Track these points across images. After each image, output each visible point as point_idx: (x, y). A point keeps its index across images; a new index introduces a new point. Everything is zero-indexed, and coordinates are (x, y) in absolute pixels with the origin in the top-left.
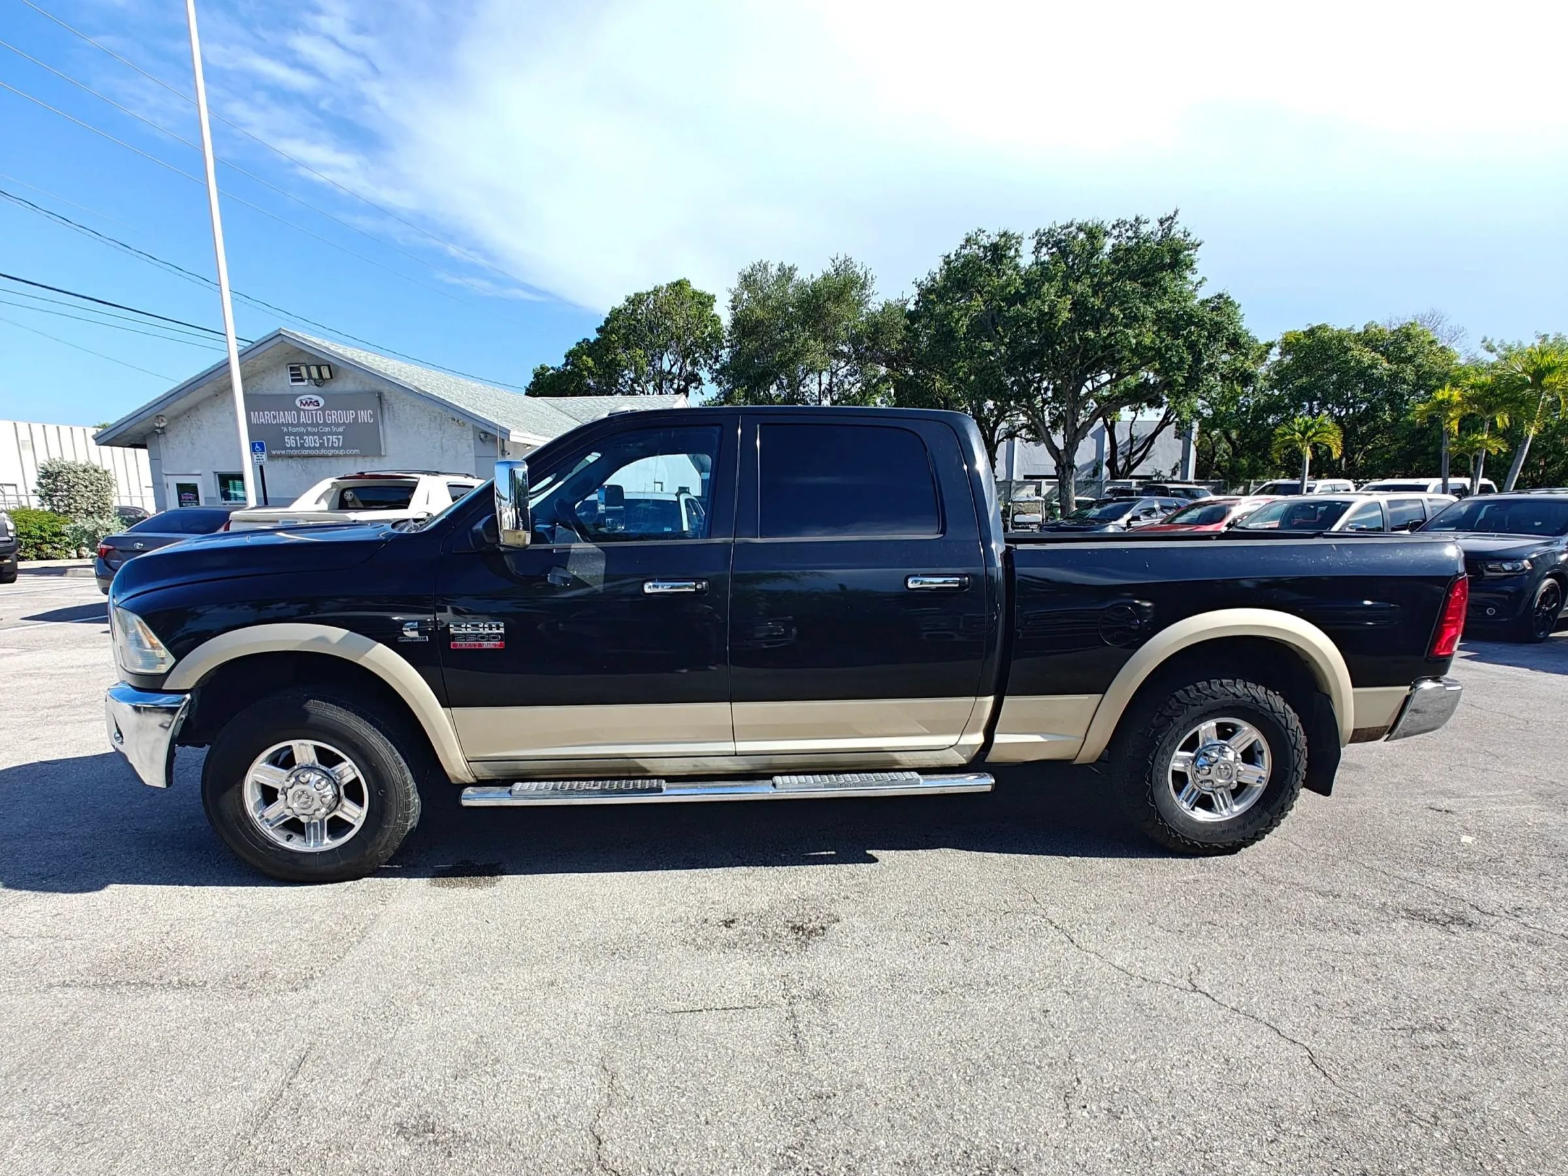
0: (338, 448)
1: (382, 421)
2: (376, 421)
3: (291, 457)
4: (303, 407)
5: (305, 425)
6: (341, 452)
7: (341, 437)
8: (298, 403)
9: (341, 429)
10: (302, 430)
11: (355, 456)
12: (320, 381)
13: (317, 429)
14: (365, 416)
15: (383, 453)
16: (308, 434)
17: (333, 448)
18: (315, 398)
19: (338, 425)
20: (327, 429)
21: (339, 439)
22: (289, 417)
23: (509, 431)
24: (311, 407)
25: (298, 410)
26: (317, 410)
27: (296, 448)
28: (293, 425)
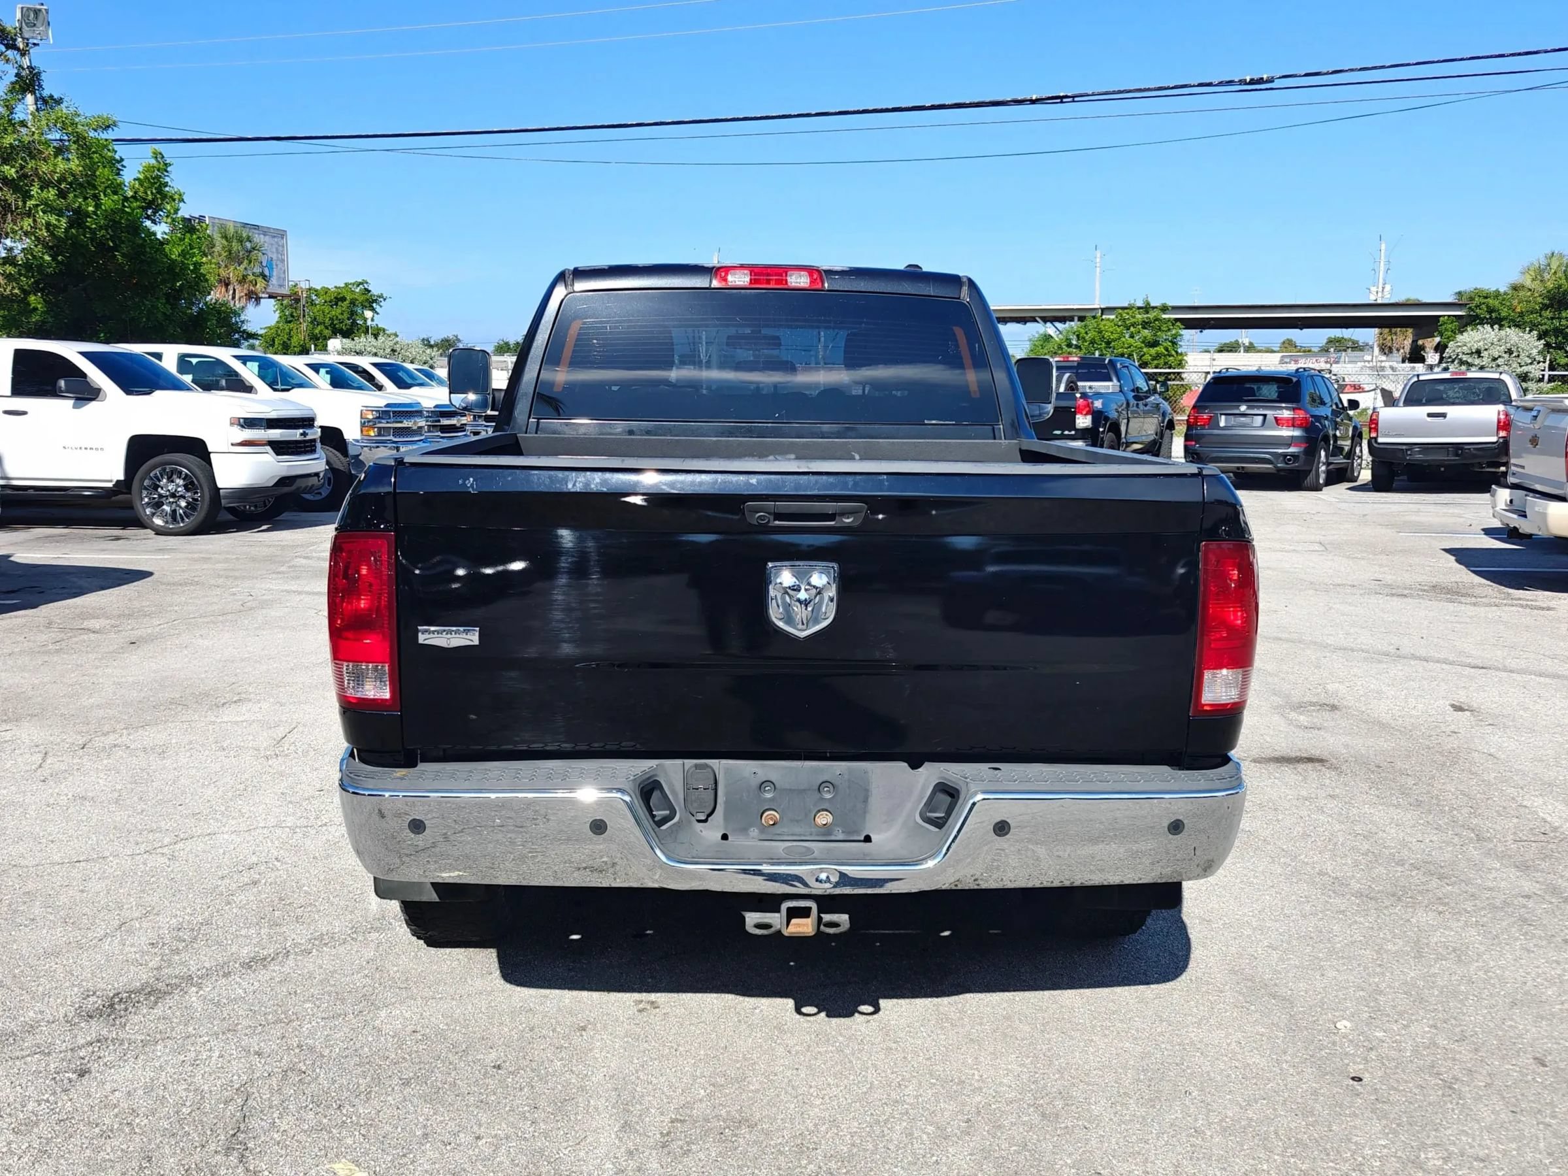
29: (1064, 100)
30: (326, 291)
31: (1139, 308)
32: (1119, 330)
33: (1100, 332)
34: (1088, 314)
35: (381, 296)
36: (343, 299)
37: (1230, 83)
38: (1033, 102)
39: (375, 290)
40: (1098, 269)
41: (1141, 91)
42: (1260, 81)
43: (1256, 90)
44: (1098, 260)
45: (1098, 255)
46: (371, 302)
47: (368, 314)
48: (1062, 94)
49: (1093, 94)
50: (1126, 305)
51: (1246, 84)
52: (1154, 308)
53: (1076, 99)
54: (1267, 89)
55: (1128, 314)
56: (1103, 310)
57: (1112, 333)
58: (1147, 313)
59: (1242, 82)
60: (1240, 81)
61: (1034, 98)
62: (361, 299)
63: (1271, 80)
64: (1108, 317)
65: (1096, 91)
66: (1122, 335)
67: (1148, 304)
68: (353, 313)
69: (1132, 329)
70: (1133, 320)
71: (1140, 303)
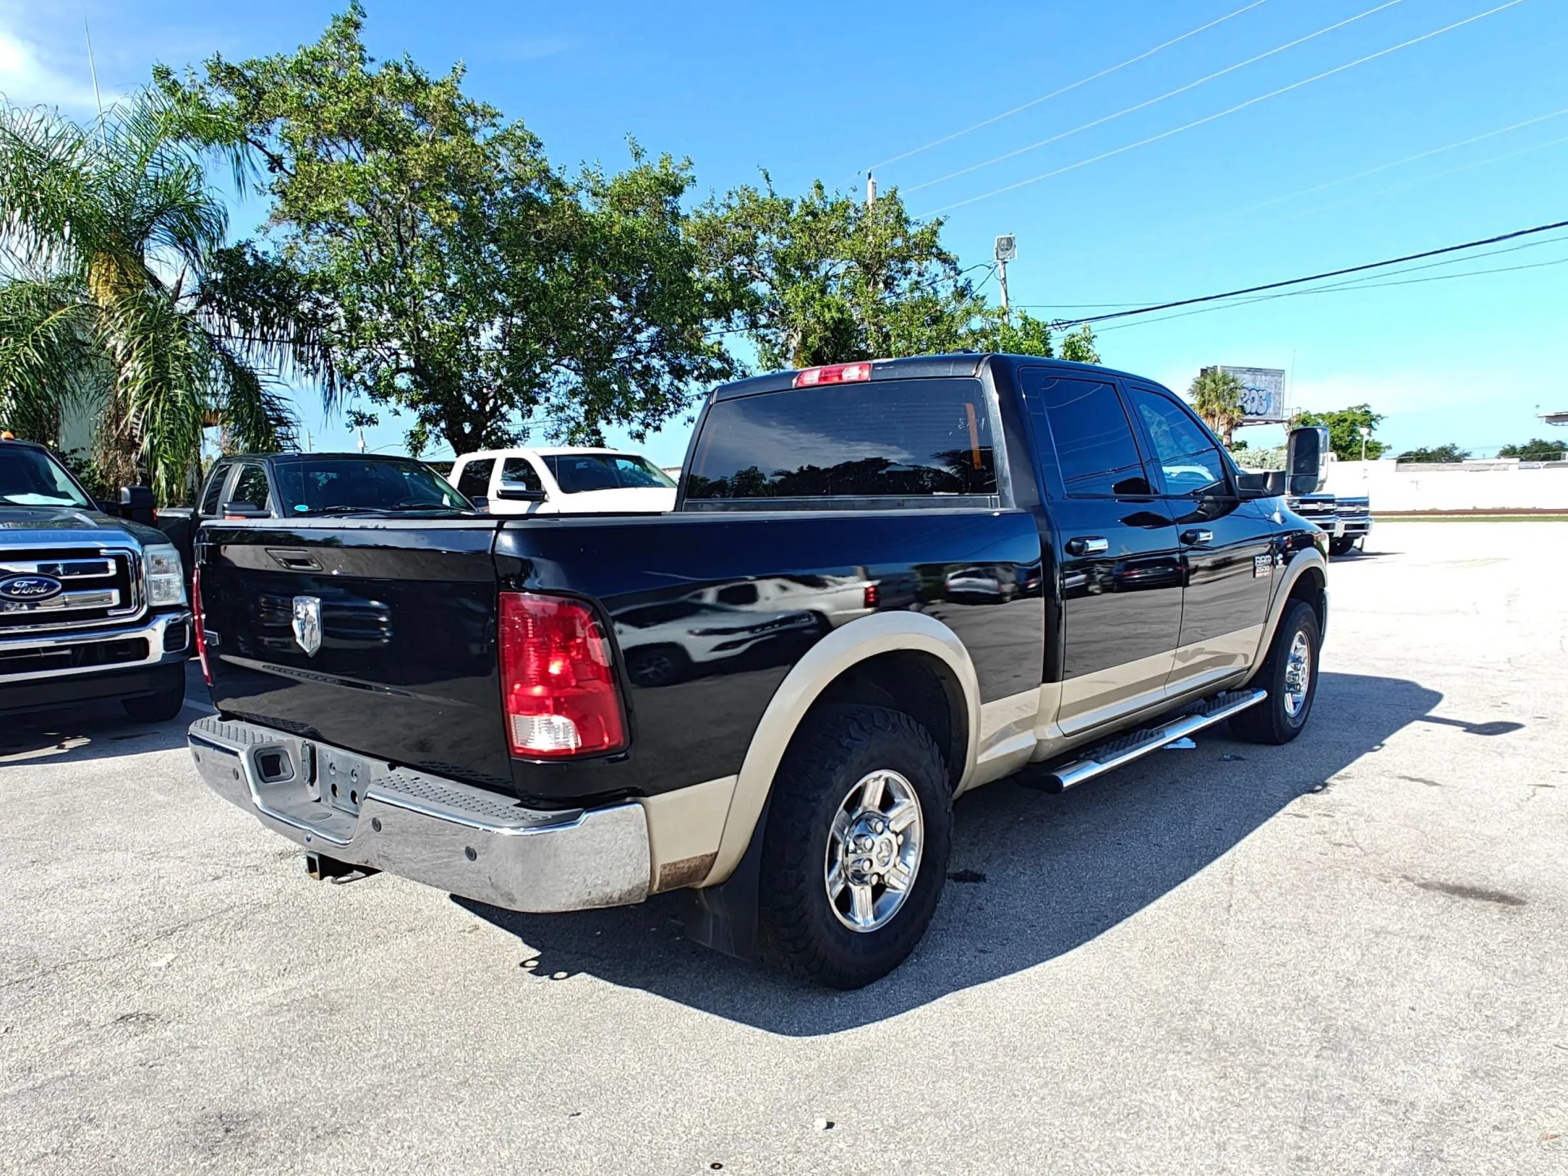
30: (1331, 415)
35: (1379, 416)
36: (1345, 420)
39: (1374, 412)
46: (1369, 420)
47: (1364, 431)
62: (1360, 419)
68: (1353, 431)
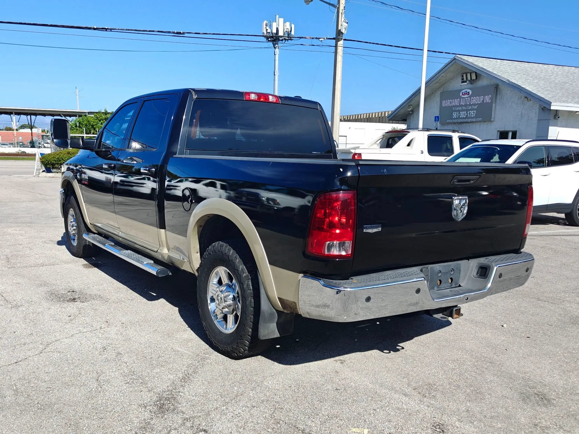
0: (473, 118)
1: (496, 102)
2: (492, 102)
3: (454, 123)
4: (463, 96)
5: (462, 106)
6: (474, 120)
7: (475, 111)
8: (461, 94)
9: (476, 107)
10: (460, 108)
11: (480, 121)
12: (472, 81)
13: (467, 107)
14: (487, 99)
15: (492, 120)
16: (463, 110)
17: (471, 118)
18: (468, 90)
19: (475, 105)
20: (470, 108)
21: (474, 112)
22: (456, 102)
23: (551, 103)
24: (466, 96)
25: (461, 98)
26: (468, 97)
27: (457, 118)
28: (457, 106)
29: (107, 30)
31: (103, 113)
32: (96, 121)
33: (89, 121)
34: (83, 114)
37: (169, 32)
38: (95, 29)
40: (78, 96)
41: (137, 31)
42: (180, 33)
43: (179, 36)
44: (77, 93)
45: (77, 91)
48: (106, 28)
49: (119, 29)
50: (97, 111)
51: (175, 33)
52: (108, 113)
53: (112, 30)
54: (182, 37)
55: (99, 115)
56: (89, 113)
57: (94, 122)
58: (106, 115)
59: (173, 33)
60: (173, 32)
61: (95, 27)
63: (184, 33)
64: (90, 116)
65: (120, 28)
66: (98, 123)
67: (106, 111)
69: (102, 121)
70: (101, 118)
71: (103, 111)
